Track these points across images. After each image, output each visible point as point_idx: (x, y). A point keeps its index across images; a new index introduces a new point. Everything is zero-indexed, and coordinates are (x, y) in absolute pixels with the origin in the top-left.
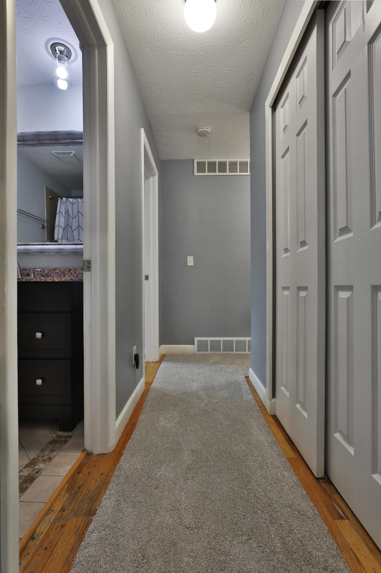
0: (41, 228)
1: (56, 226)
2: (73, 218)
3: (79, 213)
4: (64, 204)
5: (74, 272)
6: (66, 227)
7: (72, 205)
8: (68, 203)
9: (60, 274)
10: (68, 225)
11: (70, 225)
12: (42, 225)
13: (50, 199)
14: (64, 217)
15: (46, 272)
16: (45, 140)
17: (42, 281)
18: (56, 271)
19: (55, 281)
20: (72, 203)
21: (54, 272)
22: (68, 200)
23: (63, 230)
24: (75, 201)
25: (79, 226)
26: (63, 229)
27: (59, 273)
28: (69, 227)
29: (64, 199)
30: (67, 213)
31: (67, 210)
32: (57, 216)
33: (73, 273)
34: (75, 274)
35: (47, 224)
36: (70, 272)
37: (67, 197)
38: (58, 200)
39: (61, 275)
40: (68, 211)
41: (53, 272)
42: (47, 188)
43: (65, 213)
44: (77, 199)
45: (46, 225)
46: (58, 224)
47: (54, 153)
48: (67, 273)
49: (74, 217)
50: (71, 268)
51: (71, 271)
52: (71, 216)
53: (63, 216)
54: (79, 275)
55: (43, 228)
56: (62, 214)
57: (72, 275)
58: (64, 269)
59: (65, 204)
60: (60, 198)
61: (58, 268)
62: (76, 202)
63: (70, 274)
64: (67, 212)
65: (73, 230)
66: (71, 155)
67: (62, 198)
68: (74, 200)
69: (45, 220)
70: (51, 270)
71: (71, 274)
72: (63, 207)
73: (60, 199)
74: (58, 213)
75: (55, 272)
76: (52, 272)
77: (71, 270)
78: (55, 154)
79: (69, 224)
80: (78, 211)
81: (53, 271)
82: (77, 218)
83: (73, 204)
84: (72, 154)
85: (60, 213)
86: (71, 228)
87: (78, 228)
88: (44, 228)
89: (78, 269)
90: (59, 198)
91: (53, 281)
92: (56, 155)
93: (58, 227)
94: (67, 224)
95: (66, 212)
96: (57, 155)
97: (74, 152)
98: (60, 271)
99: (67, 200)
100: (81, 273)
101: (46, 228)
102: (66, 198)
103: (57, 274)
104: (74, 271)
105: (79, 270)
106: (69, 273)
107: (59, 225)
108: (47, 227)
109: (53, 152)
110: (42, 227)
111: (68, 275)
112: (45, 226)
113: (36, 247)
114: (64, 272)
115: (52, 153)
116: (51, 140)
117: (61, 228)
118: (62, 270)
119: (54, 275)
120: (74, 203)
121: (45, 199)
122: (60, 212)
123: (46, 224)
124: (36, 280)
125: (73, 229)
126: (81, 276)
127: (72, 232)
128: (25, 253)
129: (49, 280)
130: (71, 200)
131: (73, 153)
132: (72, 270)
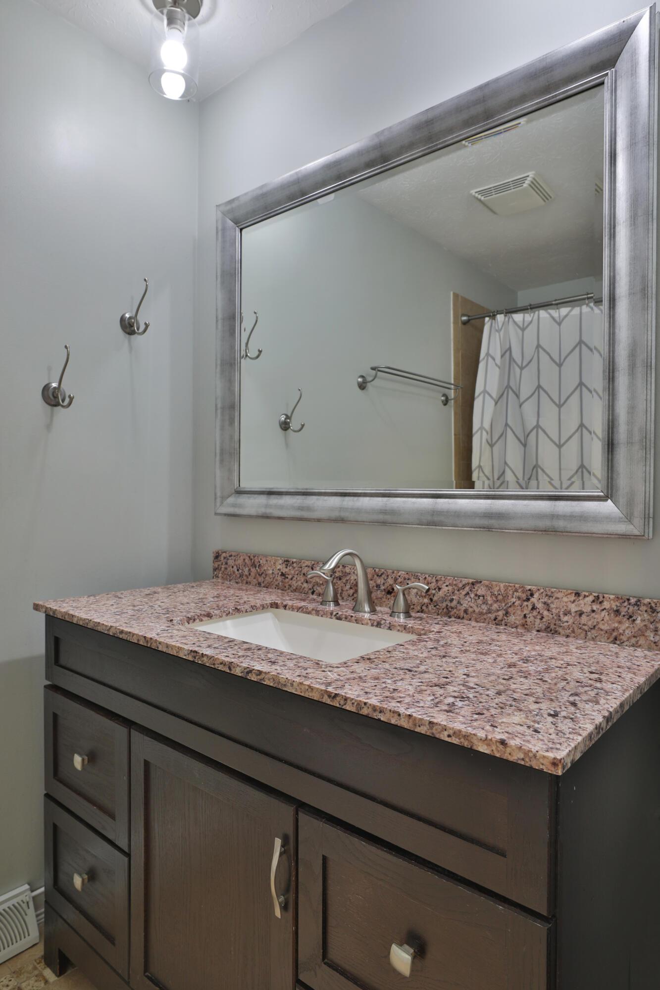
0: (441, 403)
1: (477, 394)
2: (522, 368)
3: (540, 350)
4: (498, 331)
5: (545, 603)
6: (502, 395)
7: (520, 332)
8: (511, 326)
9: (491, 605)
10: (508, 387)
11: (514, 388)
12: (444, 395)
13: (465, 323)
14: (499, 368)
15: (445, 589)
16: (450, 131)
17: (418, 730)
18: (479, 593)
19: (475, 748)
20: (521, 326)
21: (472, 595)
22: (511, 320)
23: (496, 403)
24: (530, 319)
25: (539, 387)
26: (495, 401)
27: (490, 600)
28: (510, 391)
29: (500, 318)
30: (508, 353)
31: (508, 346)
32: (482, 366)
33: (539, 605)
34: (546, 613)
35: (455, 392)
36: (528, 600)
37: (509, 312)
38: (483, 325)
39: (495, 606)
40: (510, 349)
41: (468, 594)
42: (456, 296)
43: (502, 356)
44: (534, 312)
45: (452, 394)
46: (482, 389)
47: (477, 195)
48: (518, 603)
49: (524, 364)
50: (534, 588)
51: (533, 600)
52: (516, 360)
53: (496, 365)
54: (566, 618)
55: (446, 402)
56: (494, 359)
57: (535, 613)
58: (506, 588)
59: (503, 330)
60: (489, 316)
61: (487, 583)
62: (531, 322)
63: (530, 607)
64: (507, 351)
65: (522, 400)
66: (525, 185)
67: (493, 317)
68: (527, 315)
69: (451, 384)
70: (460, 585)
71: (534, 608)
72: (497, 338)
73: (488, 321)
74: (484, 358)
75: (476, 595)
76: (464, 593)
77: (532, 595)
78: (479, 197)
79: (512, 384)
80: (539, 346)
81: (467, 589)
82: (534, 364)
83: (523, 329)
84: (527, 182)
85: (490, 358)
86: (518, 396)
87: (537, 393)
88: (449, 403)
89: (559, 595)
90: (487, 319)
91: (466, 744)
92: (480, 200)
93: (482, 396)
94: (506, 384)
95: (505, 352)
96: (482, 198)
97: (531, 174)
98: (493, 594)
99: (507, 319)
100: (573, 610)
101: (452, 401)
102: (505, 316)
103: (480, 601)
104: (546, 600)
105: (565, 599)
106: (525, 603)
107: (485, 392)
108: (455, 399)
109: (473, 192)
110: (443, 402)
111: (519, 612)
112: (449, 398)
113: (414, 503)
114: (506, 597)
115: (471, 194)
116: (467, 123)
117: (489, 398)
118: (499, 590)
119: (472, 605)
120: (526, 325)
121: (452, 325)
122: (488, 354)
123: (453, 391)
124: (393, 722)
125: (523, 397)
126: (571, 621)
127: (520, 406)
128: (384, 523)
129: (449, 736)
130: (518, 317)
131: (529, 179)
132: (536, 596)
